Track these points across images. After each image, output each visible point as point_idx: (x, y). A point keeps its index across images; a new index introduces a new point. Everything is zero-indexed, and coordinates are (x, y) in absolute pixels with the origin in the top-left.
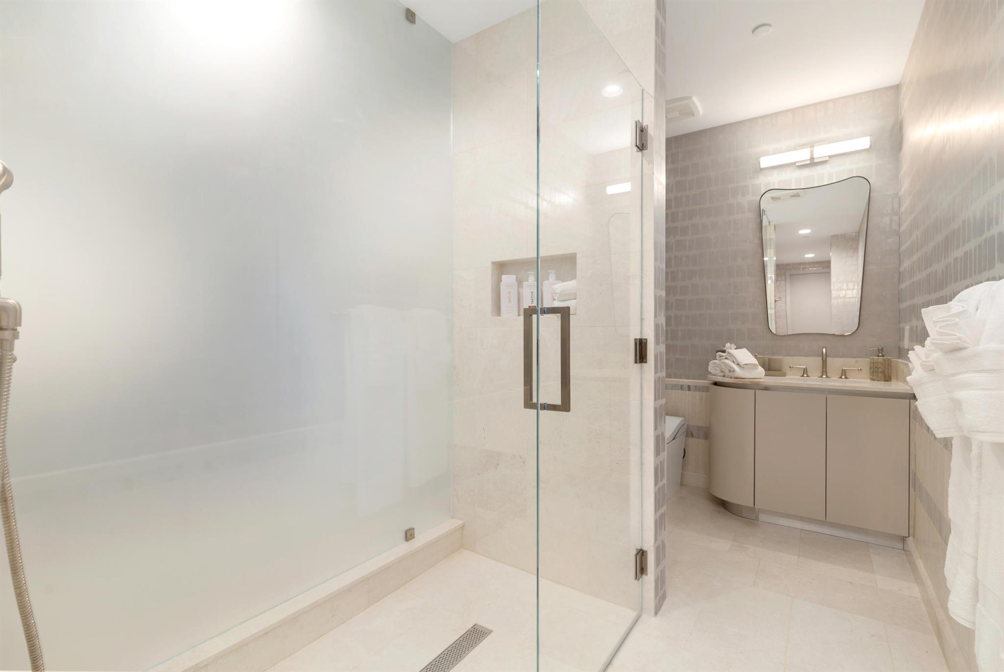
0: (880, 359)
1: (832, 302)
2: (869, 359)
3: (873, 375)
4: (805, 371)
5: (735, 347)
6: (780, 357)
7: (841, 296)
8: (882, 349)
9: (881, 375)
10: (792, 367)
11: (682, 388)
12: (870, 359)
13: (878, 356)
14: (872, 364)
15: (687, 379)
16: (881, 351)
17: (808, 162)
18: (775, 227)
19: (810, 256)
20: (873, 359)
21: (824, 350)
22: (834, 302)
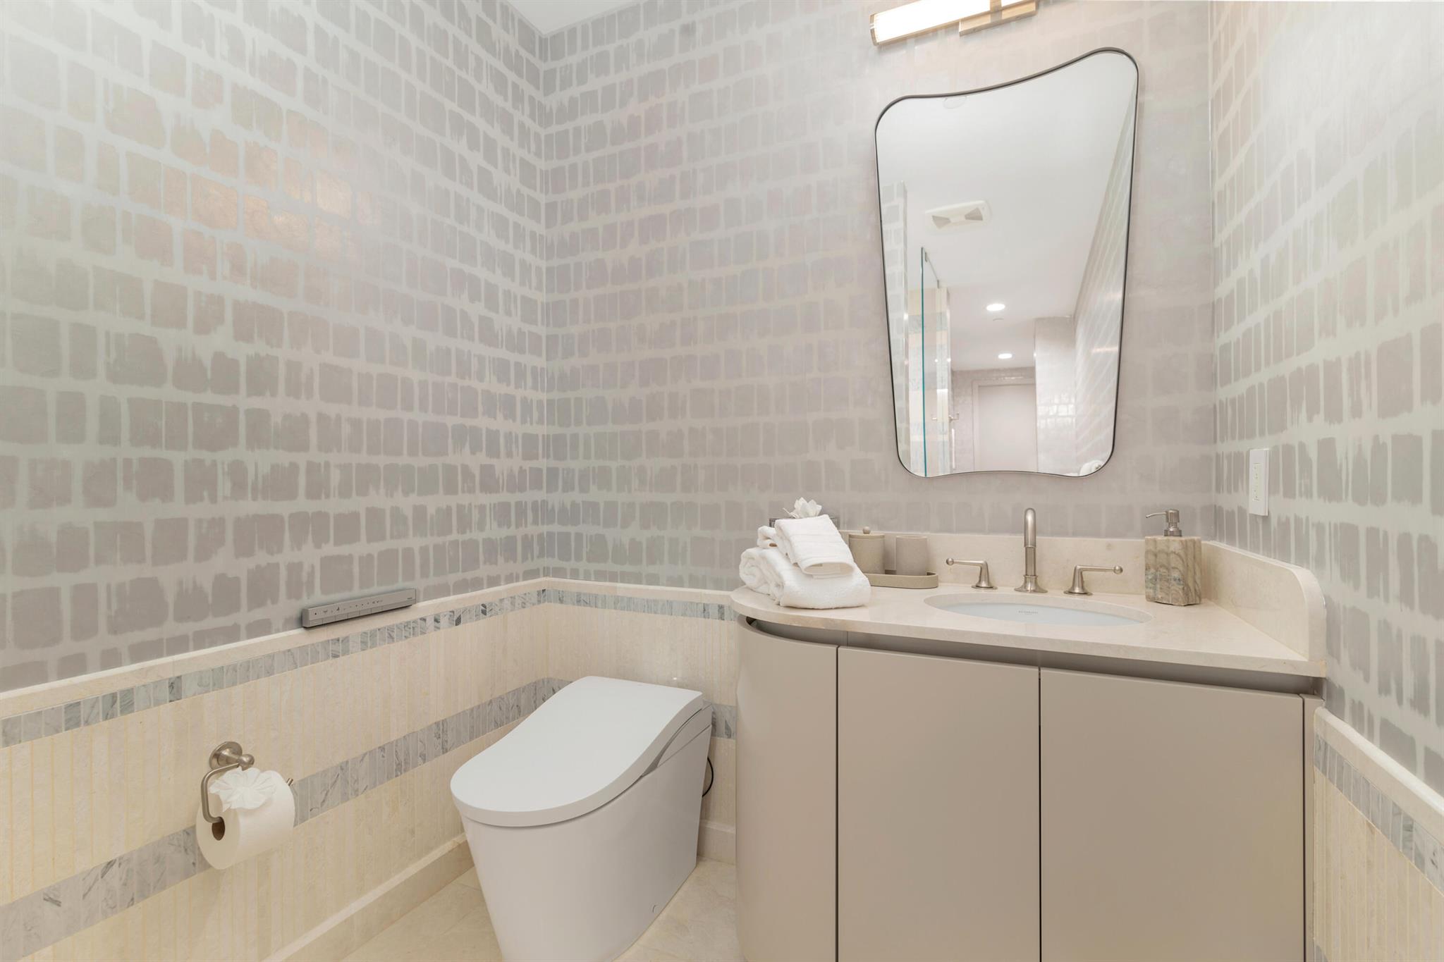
0: (1175, 544)
1: (1038, 424)
2: (1144, 540)
3: (1155, 589)
4: (984, 571)
5: (819, 507)
6: (925, 535)
7: (1051, 414)
8: (1177, 515)
9: (1177, 588)
10: (953, 562)
11: (705, 611)
12: (1147, 542)
13: (1166, 534)
14: (1151, 557)
15: (717, 589)
16: (1173, 521)
17: (987, 20)
18: (948, 294)
19: (1005, 356)
20: (1155, 541)
21: (1030, 518)
22: (1041, 424)
